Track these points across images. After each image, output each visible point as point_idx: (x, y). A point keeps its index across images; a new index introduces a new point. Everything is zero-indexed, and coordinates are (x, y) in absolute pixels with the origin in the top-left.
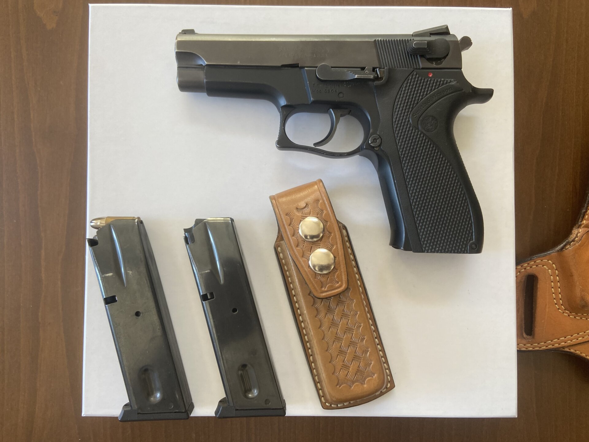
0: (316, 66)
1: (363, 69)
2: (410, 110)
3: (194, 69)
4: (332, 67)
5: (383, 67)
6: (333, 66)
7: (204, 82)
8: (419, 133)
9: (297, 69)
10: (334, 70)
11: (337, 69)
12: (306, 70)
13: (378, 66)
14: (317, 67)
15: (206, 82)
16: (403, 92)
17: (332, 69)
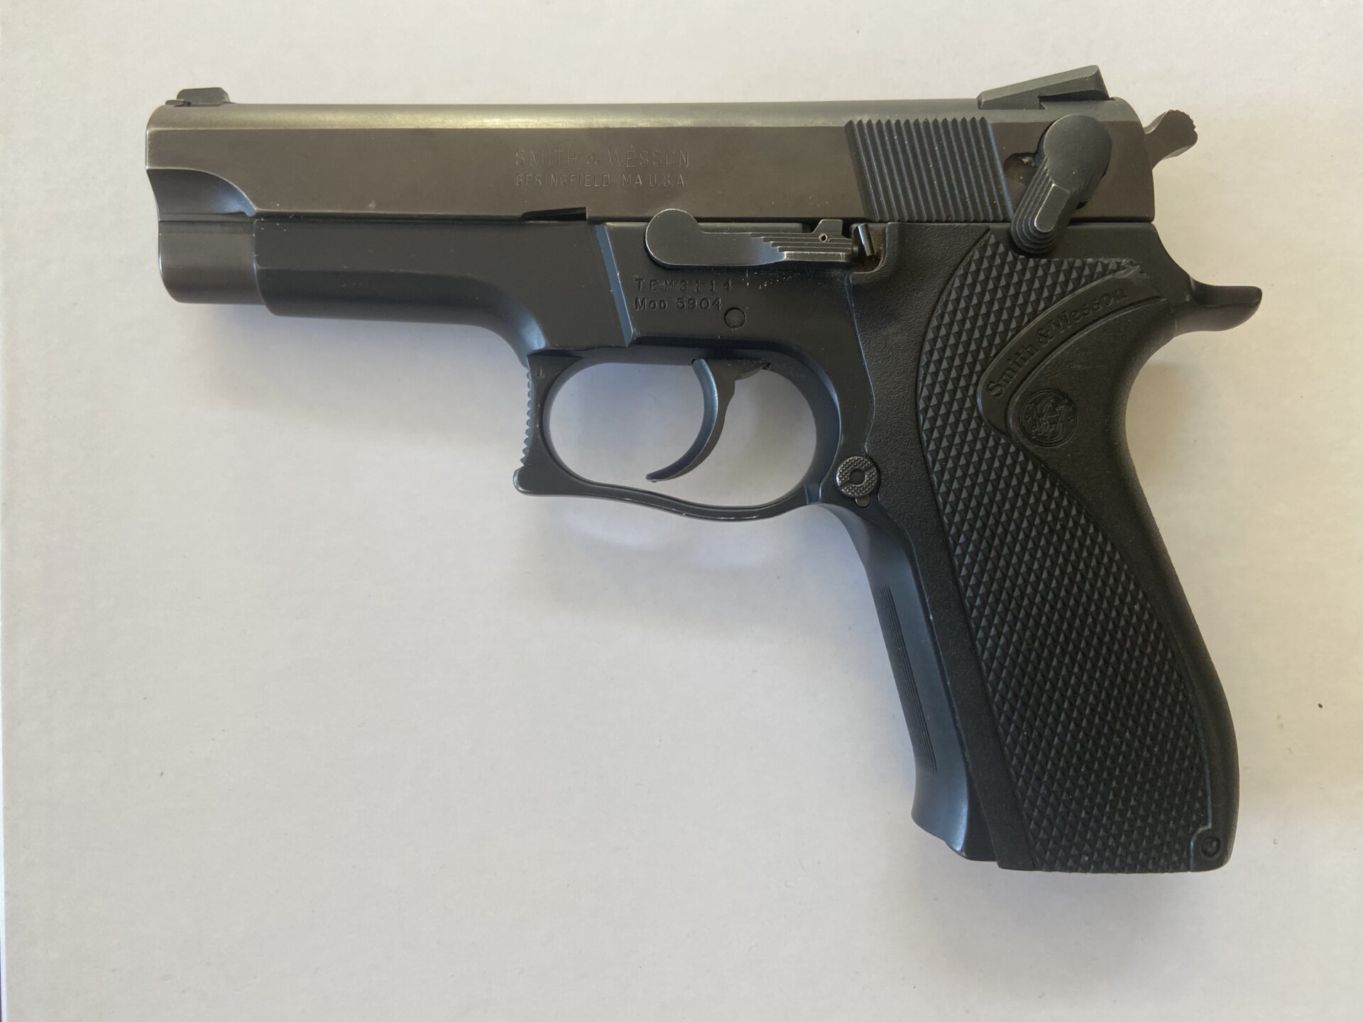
0: (647, 215)
1: (810, 224)
2: (978, 368)
3: (218, 228)
4: (700, 220)
5: (878, 218)
6: (703, 216)
7: (253, 269)
8: (1012, 449)
9: (581, 225)
10: (707, 229)
11: (719, 225)
12: (609, 227)
13: (861, 214)
14: (647, 220)
15: (260, 272)
16: (950, 307)
17: (702, 224)
